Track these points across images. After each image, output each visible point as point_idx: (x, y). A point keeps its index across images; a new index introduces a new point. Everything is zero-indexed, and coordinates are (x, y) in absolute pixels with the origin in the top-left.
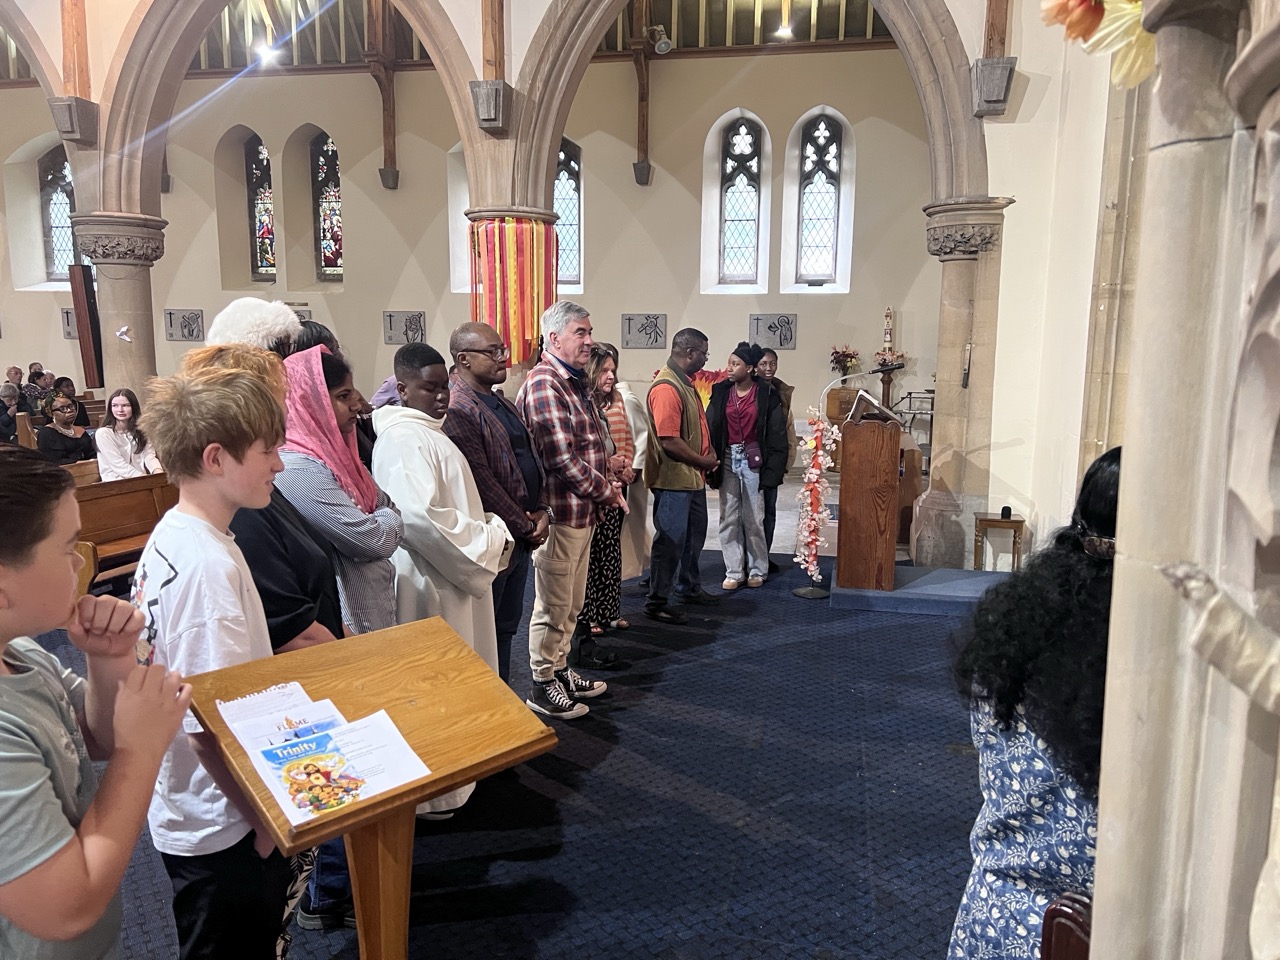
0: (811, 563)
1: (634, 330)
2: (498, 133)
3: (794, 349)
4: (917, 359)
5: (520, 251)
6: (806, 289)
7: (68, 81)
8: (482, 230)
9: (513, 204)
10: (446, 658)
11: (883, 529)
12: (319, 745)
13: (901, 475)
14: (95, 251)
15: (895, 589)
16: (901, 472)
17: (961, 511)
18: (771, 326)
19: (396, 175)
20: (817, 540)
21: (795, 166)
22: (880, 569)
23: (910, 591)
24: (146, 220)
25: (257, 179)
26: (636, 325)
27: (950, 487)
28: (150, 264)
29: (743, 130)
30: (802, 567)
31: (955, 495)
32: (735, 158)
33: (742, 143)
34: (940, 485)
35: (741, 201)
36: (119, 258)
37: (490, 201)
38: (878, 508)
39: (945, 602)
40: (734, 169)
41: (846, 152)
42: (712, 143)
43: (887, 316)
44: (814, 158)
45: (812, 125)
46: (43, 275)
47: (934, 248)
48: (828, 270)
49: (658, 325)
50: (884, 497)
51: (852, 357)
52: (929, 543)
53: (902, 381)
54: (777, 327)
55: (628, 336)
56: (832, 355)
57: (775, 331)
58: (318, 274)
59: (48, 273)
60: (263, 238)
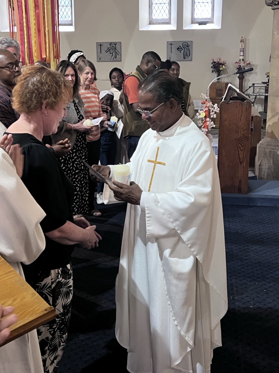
3: (191, 60)
4: (257, 65)
6: (196, 27)
11: (242, 160)
13: (252, 130)
15: (248, 193)
18: (178, 49)
22: (240, 183)
23: (256, 194)
27: (276, 136)
34: (272, 135)
38: (240, 150)
39: (275, 199)
43: (241, 41)
47: (269, 2)
48: (209, 16)
49: (116, 48)
50: (243, 143)
51: (223, 64)
52: (265, 167)
53: (249, 78)
54: (182, 48)
55: (100, 54)
56: (212, 64)
57: (181, 51)
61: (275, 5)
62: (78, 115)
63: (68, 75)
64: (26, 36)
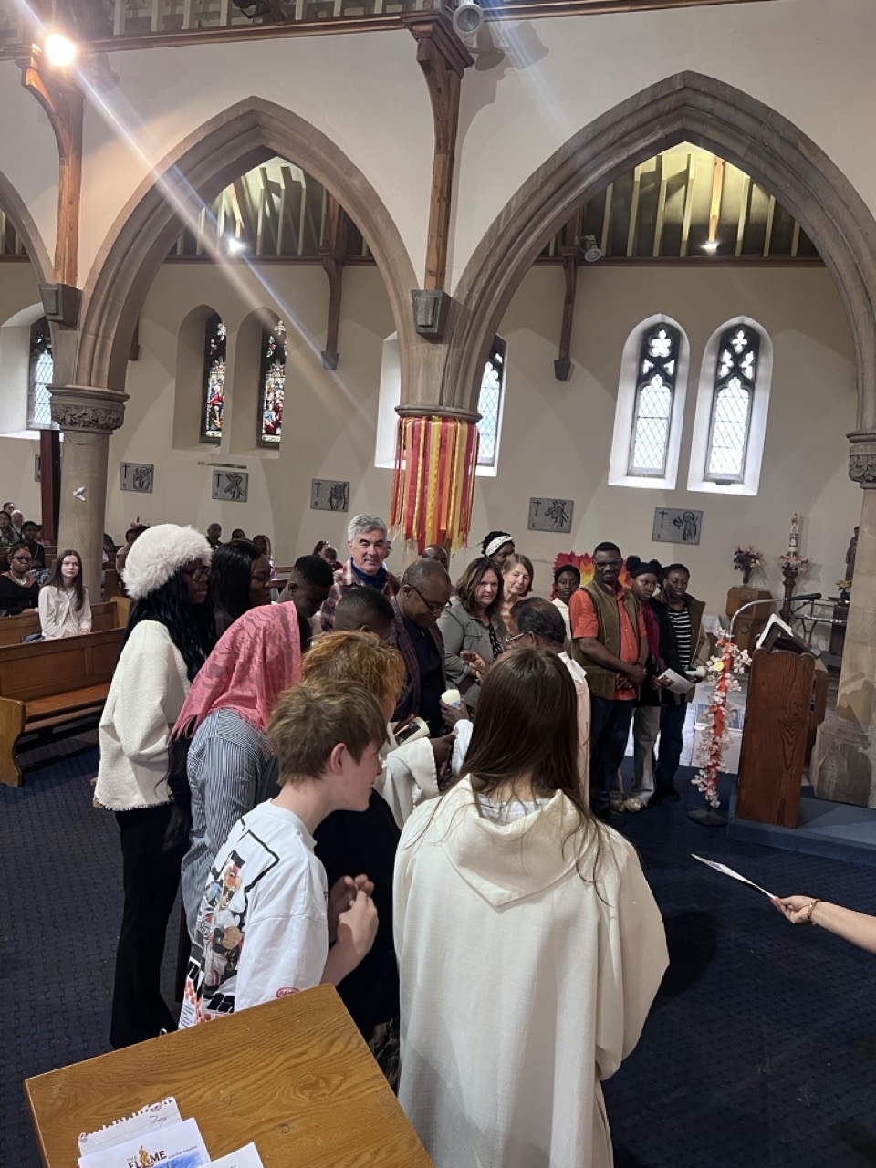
0: (710, 788)
1: (541, 513)
2: (432, 338)
3: (697, 544)
4: (821, 566)
5: (443, 447)
6: (711, 488)
7: (58, 269)
8: (409, 425)
9: (441, 404)
11: (789, 763)
13: (812, 709)
14: (64, 419)
15: (797, 826)
16: (812, 705)
17: (870, 744)
18: (675, 522)
19: (336, 357)
20: (717, 764)
21: (711, 370)
22: (783, 803)
23: (814, 830)
24: (111, 394)
25: (213, 353)
26: (543, 508)
27: (858, 715)
28: (110, 432)
29: (663, 334)
30: (700, 790)
31: (863, 726)
32: (652, 359)
33: (661, 346)
34: (849, 714)
35: (655, 399)
36: (84, 426)
37: (419, 399)
38: (786, 742)
39: (851, 848)
40: (651, 370)
41: (762, 360)
42: (631, 345)
43: (793, 521)
44: (730, 364)
45: (732, 332)
46: (24, 424)
47: (856, 475)
48: (737, 471)
49: (565, 510)
50: (793, 730)
51: (756, 558)
52: (832, 773)
53: (805, 586)
54: (681, 521)
55: (535, 518)
56: (736, 553)
57: (679, 526)
58: (258, 440)
59: (28, 423)
60: (214, 405)
61: (868, 481)
62: (494, 651)
63: (485, 583)
64: (418, 494)
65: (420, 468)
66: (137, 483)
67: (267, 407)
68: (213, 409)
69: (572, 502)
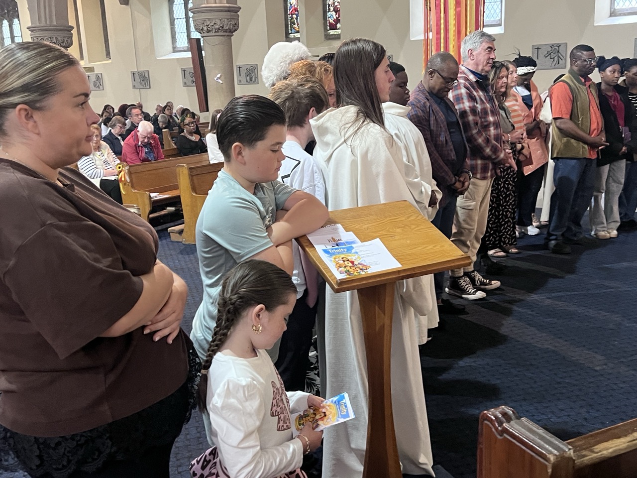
1: (541, 56)
5: (458, 3)
10: (410, 219)
12: (348, 250)
14: (202, 29)
24: (229, 7)
26: (543, 52)
28: (232, 34)
36: (215, 32)
46: (171, 49)
49: (560, 51)
58: (325, 35)
59: (174, 48)
60: (292, 15)
64: (442, 41)
65: (442, 21)
66: (248, 78)
67: (329, 9)
68: (292, 18)
69: (566, 43)
